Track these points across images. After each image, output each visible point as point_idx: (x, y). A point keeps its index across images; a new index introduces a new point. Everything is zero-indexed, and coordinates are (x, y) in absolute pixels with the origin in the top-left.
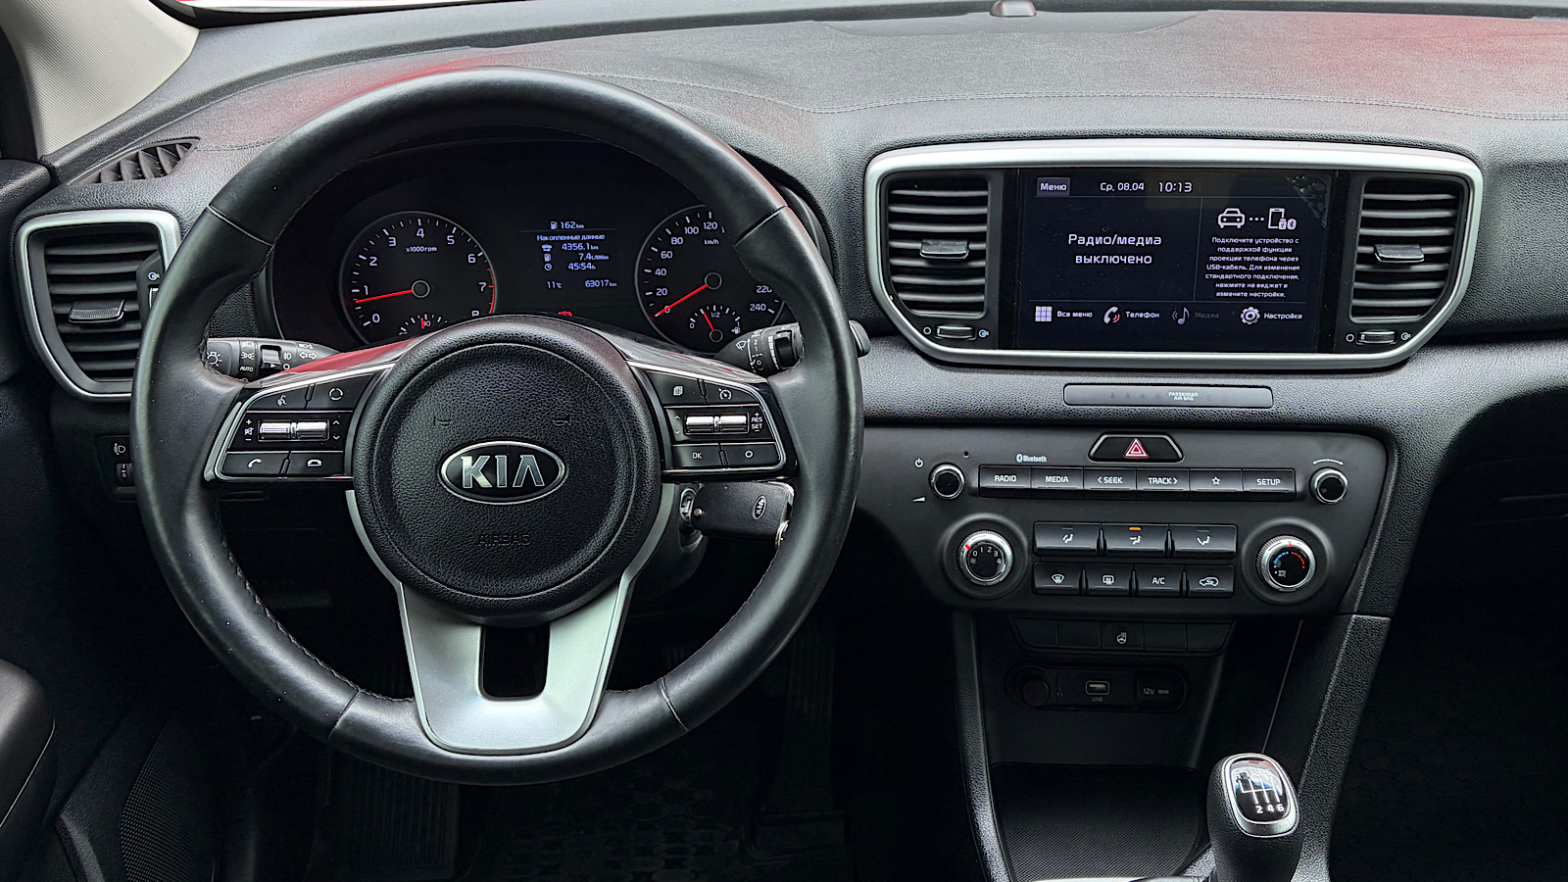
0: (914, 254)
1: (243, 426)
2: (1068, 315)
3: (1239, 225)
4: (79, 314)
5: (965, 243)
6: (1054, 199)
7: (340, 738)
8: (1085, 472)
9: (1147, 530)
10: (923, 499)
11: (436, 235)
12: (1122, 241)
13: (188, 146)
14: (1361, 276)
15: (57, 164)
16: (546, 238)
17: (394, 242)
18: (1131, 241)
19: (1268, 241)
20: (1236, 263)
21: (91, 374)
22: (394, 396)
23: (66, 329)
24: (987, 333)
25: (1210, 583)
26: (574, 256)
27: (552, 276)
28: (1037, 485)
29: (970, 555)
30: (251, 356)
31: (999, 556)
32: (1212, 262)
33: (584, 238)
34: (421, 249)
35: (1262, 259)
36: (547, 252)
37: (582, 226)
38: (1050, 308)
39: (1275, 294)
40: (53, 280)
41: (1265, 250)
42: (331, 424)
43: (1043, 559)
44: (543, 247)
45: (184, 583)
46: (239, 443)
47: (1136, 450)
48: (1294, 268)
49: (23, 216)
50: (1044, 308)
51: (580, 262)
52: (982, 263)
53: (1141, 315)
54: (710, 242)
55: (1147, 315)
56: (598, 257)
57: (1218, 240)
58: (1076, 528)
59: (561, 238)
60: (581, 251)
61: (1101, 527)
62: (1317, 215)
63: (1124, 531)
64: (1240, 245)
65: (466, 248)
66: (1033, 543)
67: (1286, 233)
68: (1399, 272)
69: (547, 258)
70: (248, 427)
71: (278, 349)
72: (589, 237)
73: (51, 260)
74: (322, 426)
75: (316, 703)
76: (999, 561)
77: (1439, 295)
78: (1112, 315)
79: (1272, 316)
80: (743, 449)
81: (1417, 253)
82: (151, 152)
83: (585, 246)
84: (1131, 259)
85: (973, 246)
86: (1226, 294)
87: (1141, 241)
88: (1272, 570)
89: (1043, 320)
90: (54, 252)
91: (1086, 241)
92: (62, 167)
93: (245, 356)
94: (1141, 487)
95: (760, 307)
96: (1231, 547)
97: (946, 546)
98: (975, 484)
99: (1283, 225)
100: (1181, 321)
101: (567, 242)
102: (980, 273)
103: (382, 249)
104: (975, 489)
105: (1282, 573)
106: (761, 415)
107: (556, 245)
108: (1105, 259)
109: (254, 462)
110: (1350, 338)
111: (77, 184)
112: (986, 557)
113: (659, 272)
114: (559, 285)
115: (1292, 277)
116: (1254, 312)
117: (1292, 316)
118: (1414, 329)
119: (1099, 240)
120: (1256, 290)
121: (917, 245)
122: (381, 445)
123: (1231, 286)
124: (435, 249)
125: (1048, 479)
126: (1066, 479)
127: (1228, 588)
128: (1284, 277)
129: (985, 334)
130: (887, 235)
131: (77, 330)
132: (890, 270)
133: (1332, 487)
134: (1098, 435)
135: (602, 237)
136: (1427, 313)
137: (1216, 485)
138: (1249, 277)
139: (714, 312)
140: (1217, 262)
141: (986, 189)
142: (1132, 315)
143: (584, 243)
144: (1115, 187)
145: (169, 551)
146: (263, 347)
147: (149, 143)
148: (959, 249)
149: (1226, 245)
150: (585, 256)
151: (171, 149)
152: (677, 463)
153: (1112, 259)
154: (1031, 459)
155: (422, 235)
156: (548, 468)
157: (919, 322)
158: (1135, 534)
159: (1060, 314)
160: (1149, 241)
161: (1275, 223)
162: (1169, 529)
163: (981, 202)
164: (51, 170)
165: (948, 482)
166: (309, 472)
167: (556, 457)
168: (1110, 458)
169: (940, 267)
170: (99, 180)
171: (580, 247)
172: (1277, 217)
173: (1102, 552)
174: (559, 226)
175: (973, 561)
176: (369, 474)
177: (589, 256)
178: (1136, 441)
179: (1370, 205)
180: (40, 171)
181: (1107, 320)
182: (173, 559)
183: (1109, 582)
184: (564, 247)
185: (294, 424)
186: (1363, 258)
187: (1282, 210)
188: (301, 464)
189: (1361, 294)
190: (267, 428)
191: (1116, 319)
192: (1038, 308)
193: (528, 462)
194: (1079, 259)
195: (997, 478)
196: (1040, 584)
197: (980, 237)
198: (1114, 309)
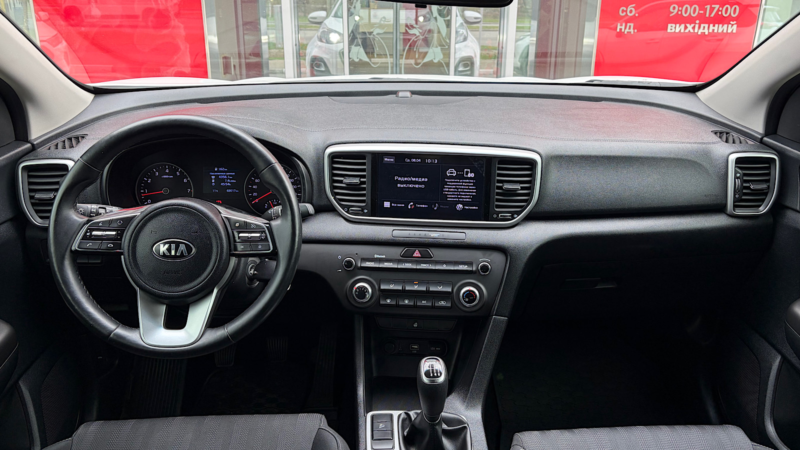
0: (341, 182)
1: (87, 232)
2: (396, 205)
3: (454, 175)
4: (37, 196)
5: (359, 178)
6: (389, 164)
7: (112, 340)
8: (399, 261)
9: (420, 283)
10: (340, 270)
11: (173, 172)
12: (414, 179)
13: (83, 137)
14: (498, 194)
15: (35, 143)
16: (213, 174)
17: (157, 173)
18: (417, 179)
19: (464, 181)
20: (453, 188)
21: (41, 218)
22: (139, 223)
23: (33, 201)
25: (443, 303)
26: (223, 180)
27: (214, 187)
28: (381, 266)
29: (356, 291)
30: (95, 211)
31: (366, 292)
32: (445, 188)
33: (227, 174)
34: (167, 177)
35: (463, 187)
36: (213, 179)
37: (227, 170)
38: (389, 203)
39: (468, 200)
40: (30, 183)
41: (464, 184)
42: (117, 233)
43: (384, 293)
44: (212, 177)
45: (62, 284)
46: (85, 238)
47: (417, 254)
48: (474, 191)
49: (21, 161)
50: (387, 202)
51: (225, 183)
52: (365, 186)
53: (421, 206)
55: (423, 206)
56: (232, 181)
57: (447, 180)
58: (395, 281)
59: (219, 174)
60: (226, 179)
61: (404, 282)
62: (481, 172)
63: (412, 282)
64: (453, 182)
65: (182, 176)
66: (379, 287)
67: (471, 178)
68: (513, 193)
69: (213, 181)
70: (88, 232)
71: (105, 208)
72: (229, 174)
73: (29, 177)
74: (114, 233)
75: (105, 328)
76: (366, 293)
77: (528, 202)
78: (411, 206)
79: (467, 208)
80: (258, 245)
81: (518, 186)
82: (70, 139)
83: (227, 177)
84: (417, 186)
85: (362, 180)
86: (451, 199)
87: (420, 180)
88: (463, 298)
89: (387, 206)
90: (30, 174)
91: (401, 179)
92: (37, 144)
93: (92, 210)
94: (418, 267)
96: (450, 290)
97: (348, 288)
98: (359, 265)
99: (469, 175)
100: (435, 208)
101: (221, 175)
102: (364, 189)
103: (152, 176)
104: (359, 267)
105: (467, 300)
106: (265, 233)
107: (217, 176)
108: (408, 185)
109: (89, 245)
110: (495, 216)
111: (42, 150)
112: (363, 291)
113: (254, 187)
114: (217, 191)
115: (474, 194)
116: (461, 206)
117: (474, 208)
118: (519, 213)
119: (406, 179)
120: (461, 198)
121: (342, 179)
122: (133, 240)
123: (453, 196)
124: (172, 177)
125: (385, 264)
126: (392, 264)
127: (449, 305)
128: (470, 194)
129: (366, 211)
130: (332, 175)
131: (37, 201)
132: (333, 188)
133: (485, 269)
134: (404, 248)
135: (234, 174)
136: (524, 208)
137: (444, 267)
138: (458, 193)
139: (274, 202)
140: (447, 188)
141: (365, 159)
142: (418, 206)
143: (227, 176)
144: (411, 160)
145: (58, 273)
146: (99, 208)
147: (69, 136)
148: (356, 180)
149: (450, 182)
150: (227, 181)
151: (77, 138)
152: (236, 249)
153: (410, 186)
154: (380, 257)
155: (168, 172)
156: (189, 249)
157: (343, 207)
158: (416, 284)
159: (393, 205)
160: (423, 180)
161: (467, 174)
162: (428, 283)
163: (364, 164)
164: (33, 145)
165: (349, 264)
166: (108, 248)
167: (192, 246)
168: (407, 257)
169: (350, 187)
170: (49, 149)
171: (225, 177)
172: (467, 173)
173: (404, 291)
174: (218, 169)
175: (357, 293)
176: (129, 249)
177: (229, 181)
178: (417, 251)
179: (499, 169)
180: (29, 145)
181: (409, 207)
182: (59, 276)
183: (407, 302)
184: (220, 177)
185: (104, 232)
186: (498, 188)
187: (469, 170)
188: (106, 246)
189: (498, 200)
190: (94, 233)
191: (413, 207)
192: (385, 202)
193: (182, 247)
194: (399, 185)
195: (367, 263)
196: (382, 302)
197: (364, 177)
198: (412, 203)
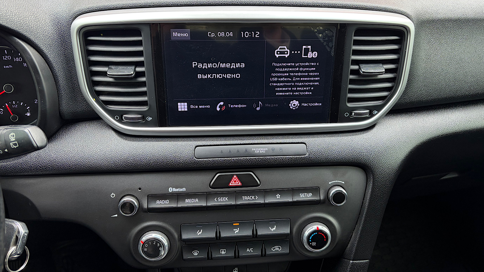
0: (104, 74)
2: (197, 107)
3: (286, 56)
5: (133, 67)
6: (182, 42)
8: (207, 196)
9: (242, 225)
10: (116, 216)
12: (223, 65)
14: (352, 82)
18: (228, 65)
19: (302, 64)
20: (285, 77)
24: (151, 118)
25: (277, 249)
28: (180, 205)
29: (144, 247)
31: (160, 246)
32: (273, 77)
35: (300, 74)
38: (186, 104)
39: (307, 93)
41: (301, 69)
43: (187, 243)
47: (235, 181)
48: (317, 79)
50: (183, 104)
52: (143, 79)
53: (236, 106)
54: (7, 67)
55: (240, 106)
57: (275, 64)
58: (204, 226)
61: (218, 225)
62: (329, 50)
63: (230, 225)
64: (285, 67)
66: (180, 235)
67: (312, 60)
68: (371, 79)
76: (160, 248)
77: (391, 90)
78: (221, 107)
79: (306, 105)
81: (381, 69)
84: (229, 76)
85: (139, 69)
86: (281, 94)
87: (233, 66)
88: (308, 243)
89: (183, 110)
91: (203, 66)
94: (239, 203)
96: (287, 230)
97: (131, 241)
98: (146, 206)
99: (310, 55)
100: (258, 109)
102: (143, 84)
104: (145, 209)
105: (314, 244)
108: (214, 76)
110: (346, 115)
112: (155, 245)
115: (316, 83)
116: (296, 103)
117: (316, 104)
118: (379, 108)
119: (210, 65)
120: (297, 91)
121: (105, 69)
123: (284, 89)
125: (187, 201)
126: (197, 200)
127: (287, 251)
128: (311, 84)
129: (150, 119)
130: (89, 64)
132: (92, 84)
133: (339, 197)
134: (214, 174)
136: (386, 99)
137: (278, 198)
138: (293, 84)
139: (13, 105)
140: (275, 77)
141: (140, 36)
142: (232, 106)
144: (216, 35)
148: (129, 71)
149: (280, 67)
153: (218, 76)
154: (177, 190)
157: (112, 113)
158: (236, 227)
159: (192, 107)
160: (238, 65)
161: (306, 54)
162: (254, 223)
163: (139, 43)
165: (128, 207)
168: (220, 187)
169: (120, 81)
172: (307, 51)
173: (218, 238)
175: (145, 250)
178: (235, 176)
179: (357, 43)
181: (218, 109)
183: (223, 253)
186: (353, 72)
187: (309, 47)
189: (352, 91)
192: (179, 104)
194: (199, 76)
195: (158, 202)
196: (186, 256)
197: (141, 64)
198: (222, 103)
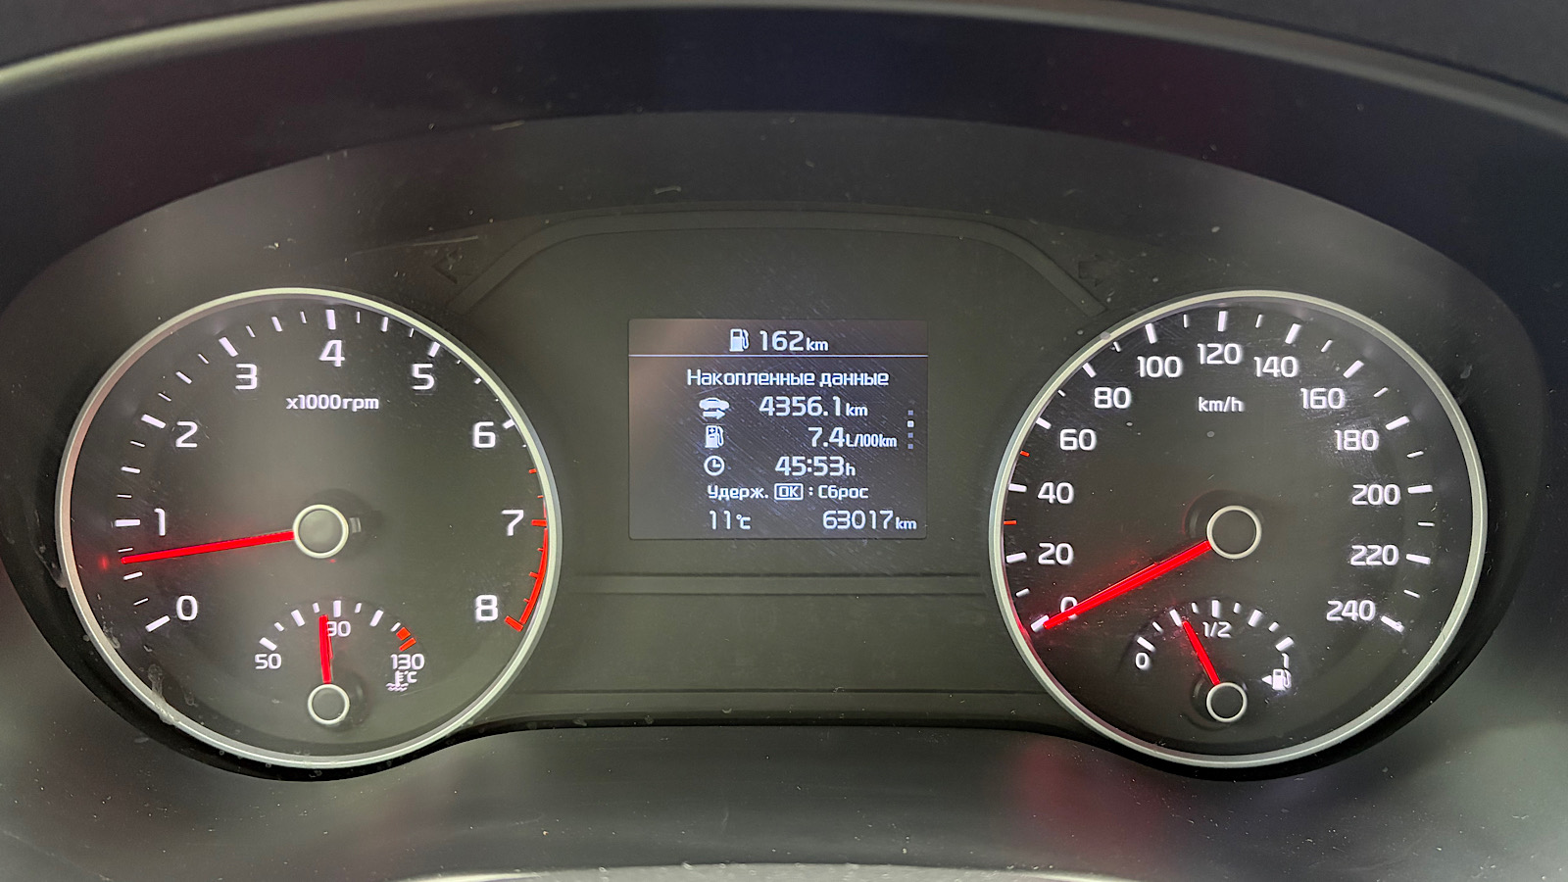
11: (380, 362)
16: (713, 379)
17: (252, 377)
26: (794, 434)
27: (723, 494)
33: (827, 379)
34: (333, 402)
36: (713, 421)
37: (824, 345)
44: (705, 404)
51: (811, 453)
54: (1216, 405)
56: (866, 440)
59: (759, 379)
60: (815, 421)
65: (461, 399)
69: (713, 439)
72: (843, 379)
83: (828, 405)
95: (1357, 610)
101: (774, 390)
103: (211, 396)
107: (743, 400)
113: (1050, 492)
114: (743, 522)
124: (372, 402)
135: (879, 379)
139: (1211, 620)
143: (827, 395)
150: (825, 437)
155: (339, 360)
171: (812, 407)
174: (754, 342)
184: (767, 405)
